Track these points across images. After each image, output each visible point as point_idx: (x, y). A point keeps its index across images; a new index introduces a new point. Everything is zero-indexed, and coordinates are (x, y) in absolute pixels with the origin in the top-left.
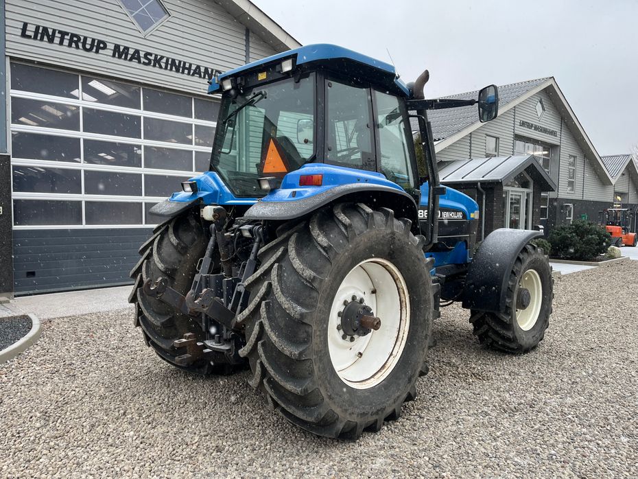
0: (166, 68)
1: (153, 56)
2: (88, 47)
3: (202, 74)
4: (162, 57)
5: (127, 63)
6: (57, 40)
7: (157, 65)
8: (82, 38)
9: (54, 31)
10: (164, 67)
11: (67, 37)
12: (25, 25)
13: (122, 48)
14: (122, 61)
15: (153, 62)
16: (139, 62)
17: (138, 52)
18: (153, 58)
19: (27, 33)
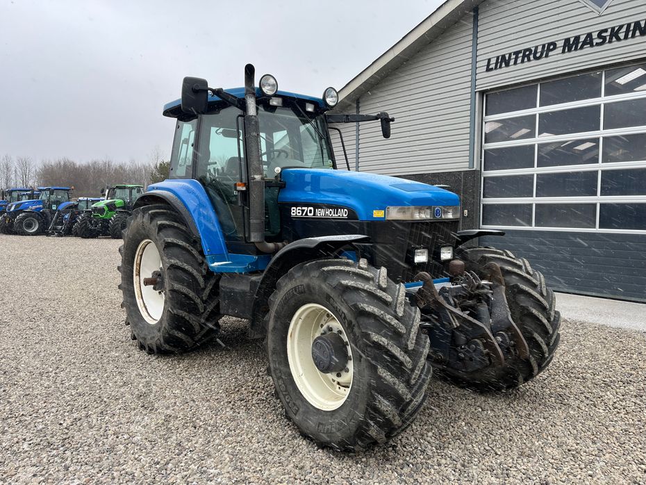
0: (626, 37)
1: (609, 30)
2: (538, 55)
5: (579, 52)
6: (512, 62)
7: (614, 39)
8: (533, 49)
9: (510, 54)
10: (622, 38)
11: (521, 55)
13: (572, 40)
14: (573, 53)
15: (608, 38)
16: (592, 45)
17: (589, 35)
18: (609, 33)
19: (490, 67)
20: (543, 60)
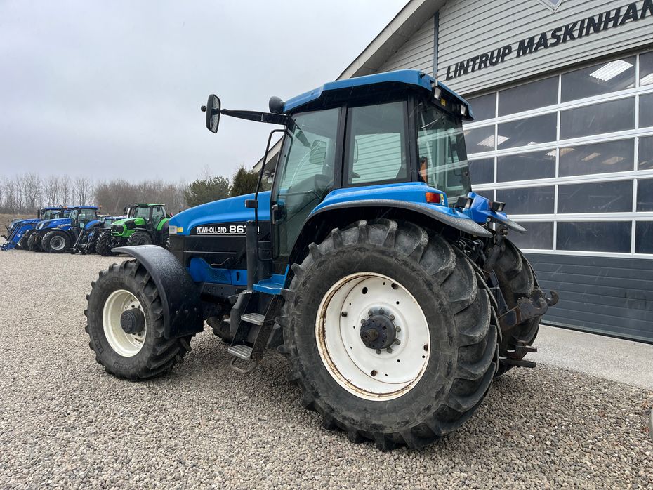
3: (639, 14)
4: (575, 24)
5: (534, 55)
7: (568, 38)
9: (468, 61)
10: (576, 36)
12: (449, 68)
14: (528, 57)
16: (546, 47)
17: (544, 35)
18: (562, 32)
19: (450, 75)
20: (500, 66)
